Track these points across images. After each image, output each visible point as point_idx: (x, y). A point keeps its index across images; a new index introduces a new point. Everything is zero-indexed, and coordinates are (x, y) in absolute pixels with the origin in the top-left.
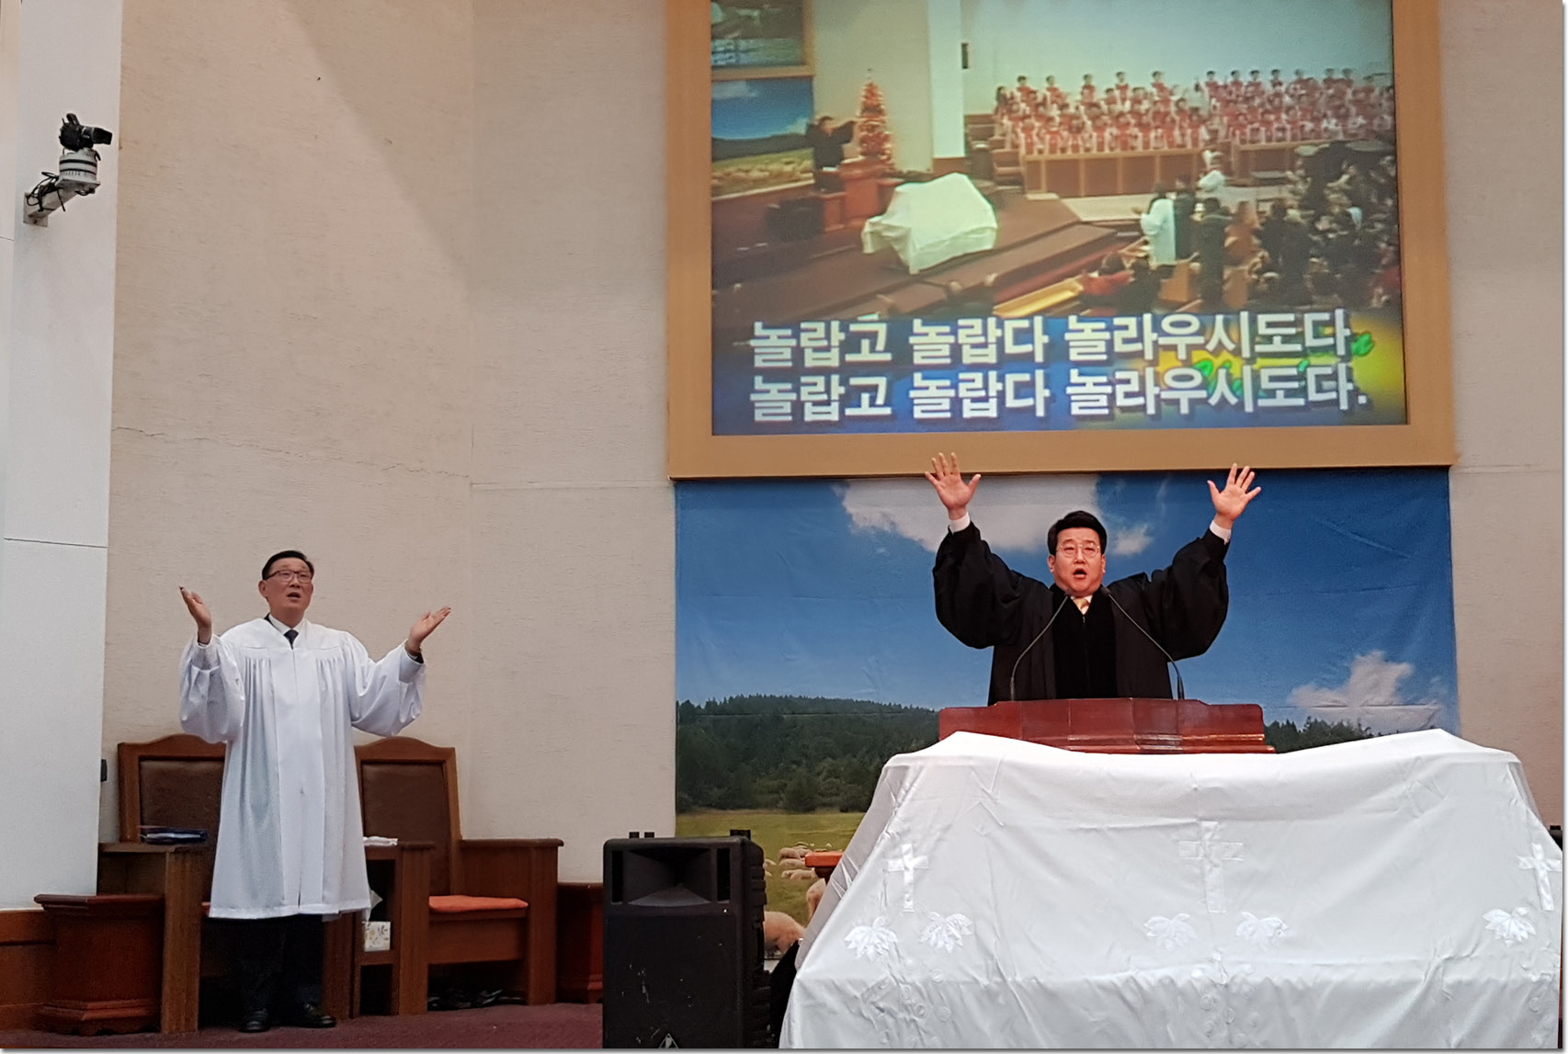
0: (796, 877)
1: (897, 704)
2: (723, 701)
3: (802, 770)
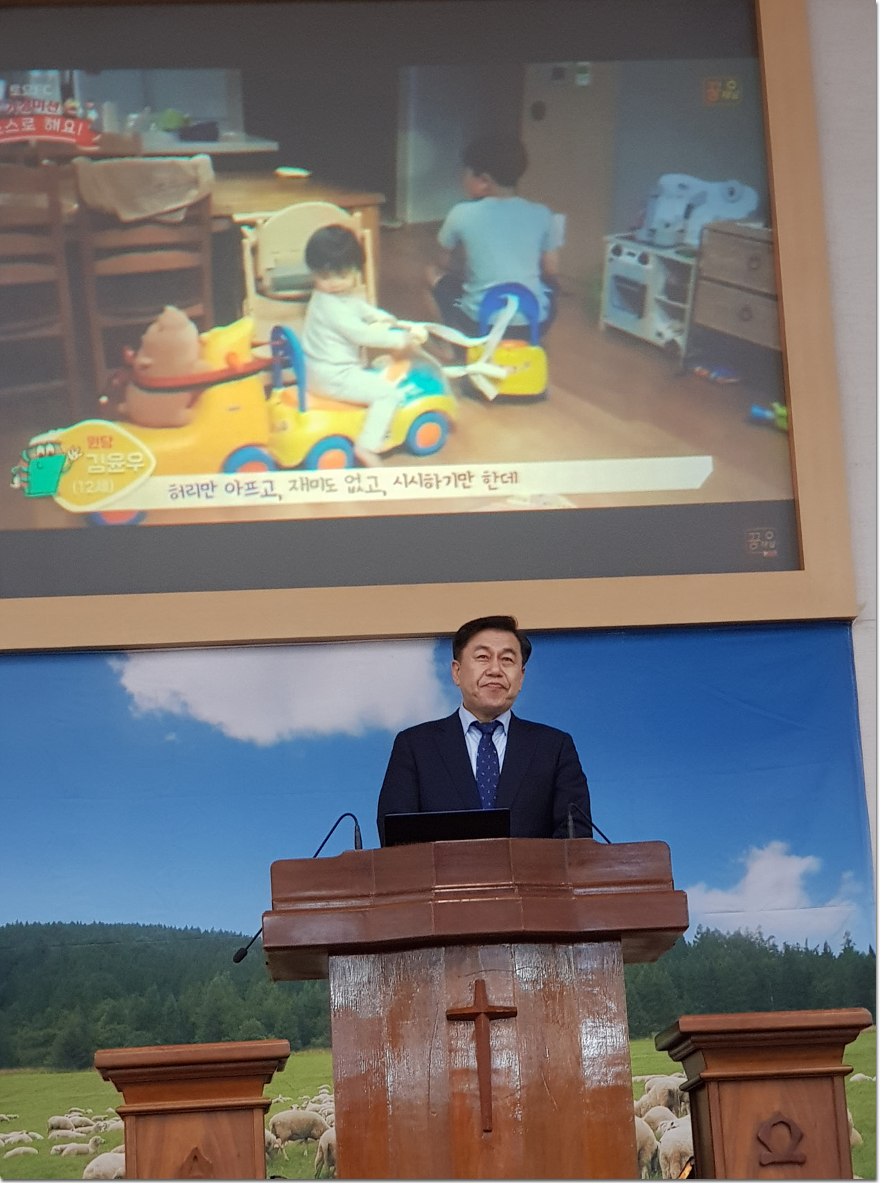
1: (194, 927)
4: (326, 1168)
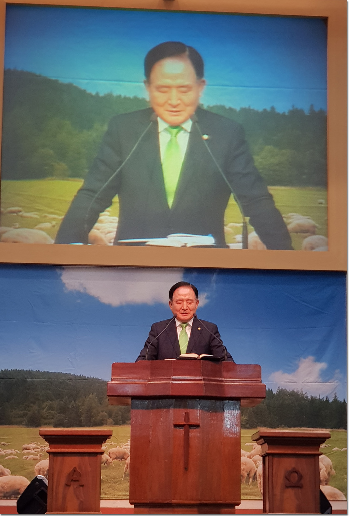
0: (30, 459)
1: (84, 376)
3: (35, 407)
4: (128, 471)
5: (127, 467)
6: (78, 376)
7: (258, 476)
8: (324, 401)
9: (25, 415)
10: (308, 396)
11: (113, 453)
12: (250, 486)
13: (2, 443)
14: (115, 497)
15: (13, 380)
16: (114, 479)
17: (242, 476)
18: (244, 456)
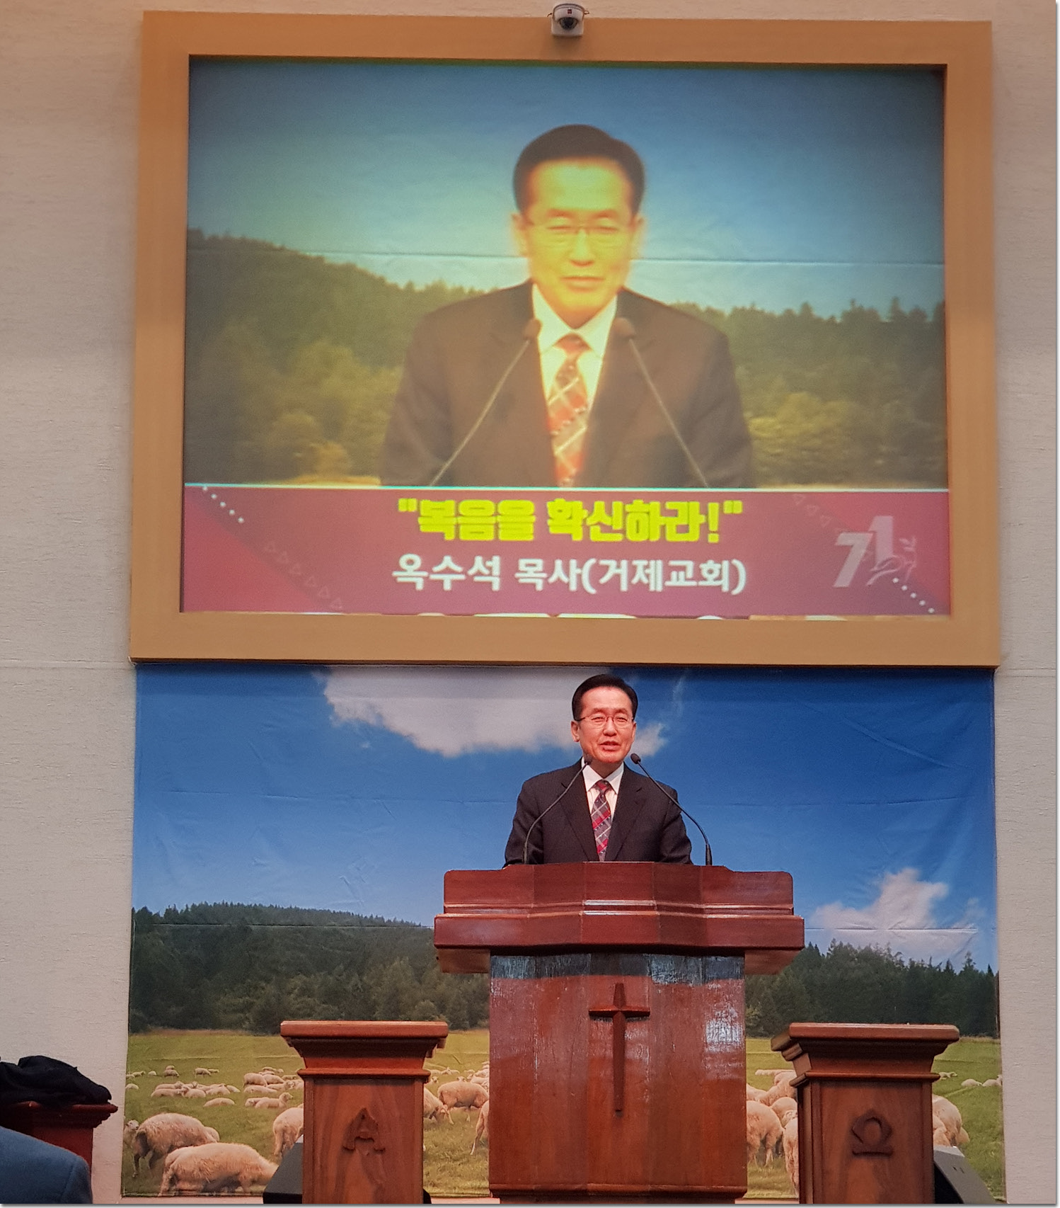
0: (261, 1106)
2: (185, 908)
4: (485, 1133)
5: (482, 1126)
6: (366, 917)
7: (785, 1144)
8: (942, 971)
9: (248, 1007)
10: (903, 959)
11: (450, 1093)
12: (767, 1167)
13: (199, 1069)
14: (457, 1191)
15: (217, 928)
16: (453, 1151)
17: (748, 1144)
18: (754, 1100)
